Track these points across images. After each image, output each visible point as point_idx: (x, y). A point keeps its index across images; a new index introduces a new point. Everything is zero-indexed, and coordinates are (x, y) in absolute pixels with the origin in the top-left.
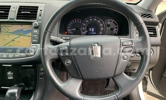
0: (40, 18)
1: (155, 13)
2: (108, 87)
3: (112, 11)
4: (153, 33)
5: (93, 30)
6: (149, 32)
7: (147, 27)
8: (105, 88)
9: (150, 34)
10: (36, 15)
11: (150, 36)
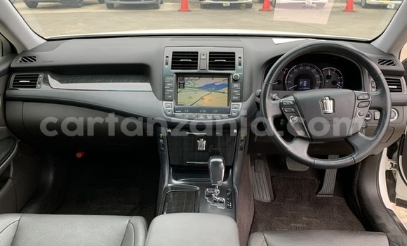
0: (240, 67)
1: (399, 58)
2: (321, 192)
3: (337, 57)
4: (396, 87)
5: (305, 84)
6: (389, 85)
7: (386, 79)
8: (317, 193)
9: (390, 89)
10: (234, 63)
11: (391, 91)
